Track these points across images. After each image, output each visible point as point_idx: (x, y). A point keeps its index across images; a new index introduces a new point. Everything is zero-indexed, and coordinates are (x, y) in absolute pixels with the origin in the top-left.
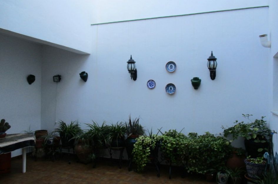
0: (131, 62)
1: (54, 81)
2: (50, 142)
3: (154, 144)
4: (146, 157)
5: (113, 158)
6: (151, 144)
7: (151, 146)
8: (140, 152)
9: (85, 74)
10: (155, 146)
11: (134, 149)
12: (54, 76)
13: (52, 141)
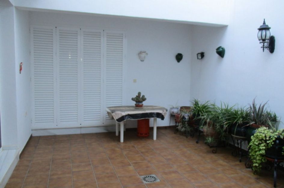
0: (264, 28)
1: (198, 59)
2: (185, 118)
3: (272, 141)
4: (259, 156)
5: (243, 148)
6: (269, 140)
7: (268, 142)
8: (255, 147)
9: (221, 49)
10: (273, 143)
11: (251, 141)
12: (197, 53)
13: (187, 117)
